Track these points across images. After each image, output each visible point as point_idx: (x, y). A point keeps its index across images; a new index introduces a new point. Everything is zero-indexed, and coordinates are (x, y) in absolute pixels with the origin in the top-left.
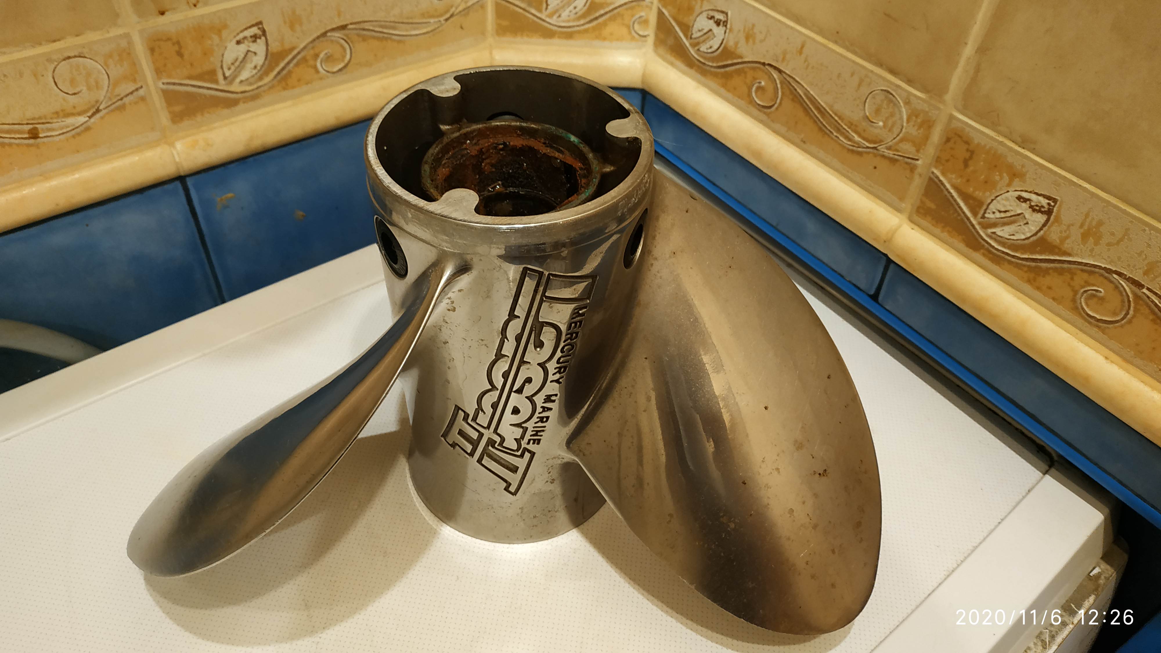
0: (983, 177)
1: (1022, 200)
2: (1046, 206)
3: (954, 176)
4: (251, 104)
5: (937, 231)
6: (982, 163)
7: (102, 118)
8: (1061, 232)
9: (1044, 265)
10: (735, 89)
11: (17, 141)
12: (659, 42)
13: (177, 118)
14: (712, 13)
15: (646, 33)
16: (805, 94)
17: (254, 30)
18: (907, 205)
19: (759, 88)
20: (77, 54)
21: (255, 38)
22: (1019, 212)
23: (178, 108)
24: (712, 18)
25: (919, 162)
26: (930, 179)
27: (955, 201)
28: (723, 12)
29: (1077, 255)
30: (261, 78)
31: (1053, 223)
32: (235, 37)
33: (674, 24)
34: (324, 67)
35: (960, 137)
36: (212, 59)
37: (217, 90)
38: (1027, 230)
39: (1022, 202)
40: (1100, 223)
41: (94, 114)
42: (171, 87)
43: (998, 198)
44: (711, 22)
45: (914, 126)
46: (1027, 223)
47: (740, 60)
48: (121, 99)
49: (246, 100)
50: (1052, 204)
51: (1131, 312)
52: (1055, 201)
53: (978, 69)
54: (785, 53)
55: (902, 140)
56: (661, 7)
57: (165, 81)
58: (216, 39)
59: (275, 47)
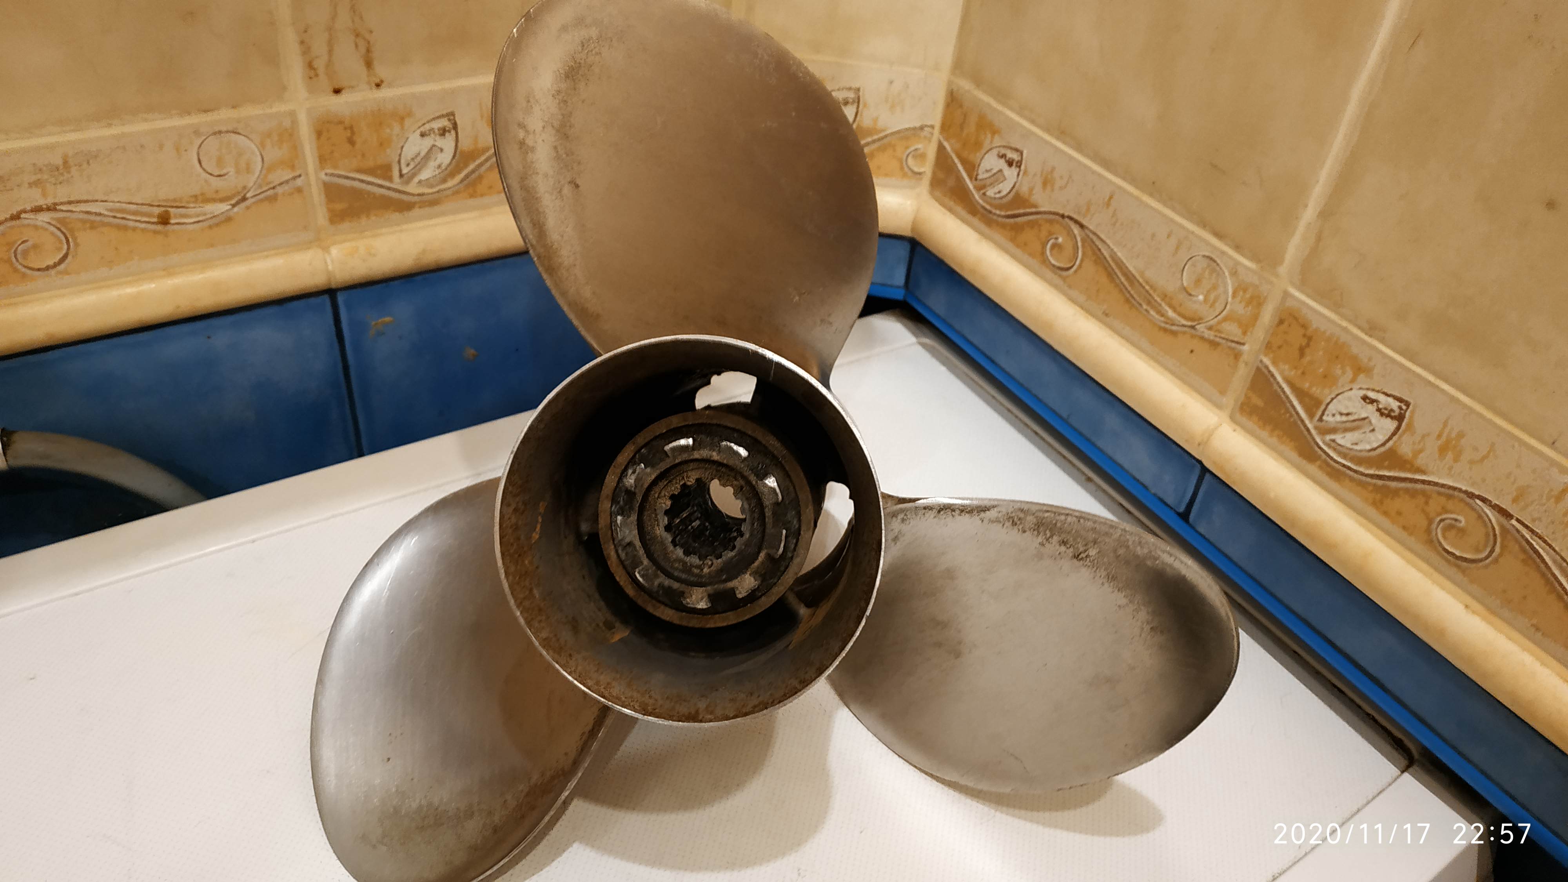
0: (1321, 370)
1: (1368, 401)
2: (1397, 411)
3: (1287, 367)
4: (427, 210)
5: (1264, 434)
6: (1321, 353)
7: (248, 208)
8: (1414, 443)
9: (1393, 484)
10: (1025, 244)
11: (143, 226)
12: (936, 183)
13: (336, 217)
14: (1003, 151)
15: (922, 170)
16: (1111, 257)
17: (445, 123)
18: (1230, 400)
19: (1054, 246)
20: (230, 128)
21: (443, 132)
22: (1364, 415)
23: (339, 206)
24: (1003, 156)
25: (1246, 348)
26: (1258, 369)
27: (1287, 397)
28: (1017, 150)
29: (1433, 473)
30: (444, 181)
31: (1404, 432)
32: (419, 127)
33: (956, 161)
35: (1296, 319)
36: (388, 151)
37: (389, 189)
38: (1373, 438)
39: (1369, 403)
40: (1461, 435)
41: (237, 203)
42: (335, 180)
43: (1340, 397)
44: (1002, 161)
45: (1241, 302)
46: (1373, 430)
47: (1033, 210)
48: (274, 188)
49: (423, 205)
50: (1404, 407)
51: (1498, 549)
52: (1408, 404)
53: (1319, 238)
54: (1089, 205)
55: (1225, 319)
56: (942, 139)
57: (329, 171)
58: (397, 129)
59: (466, 144)
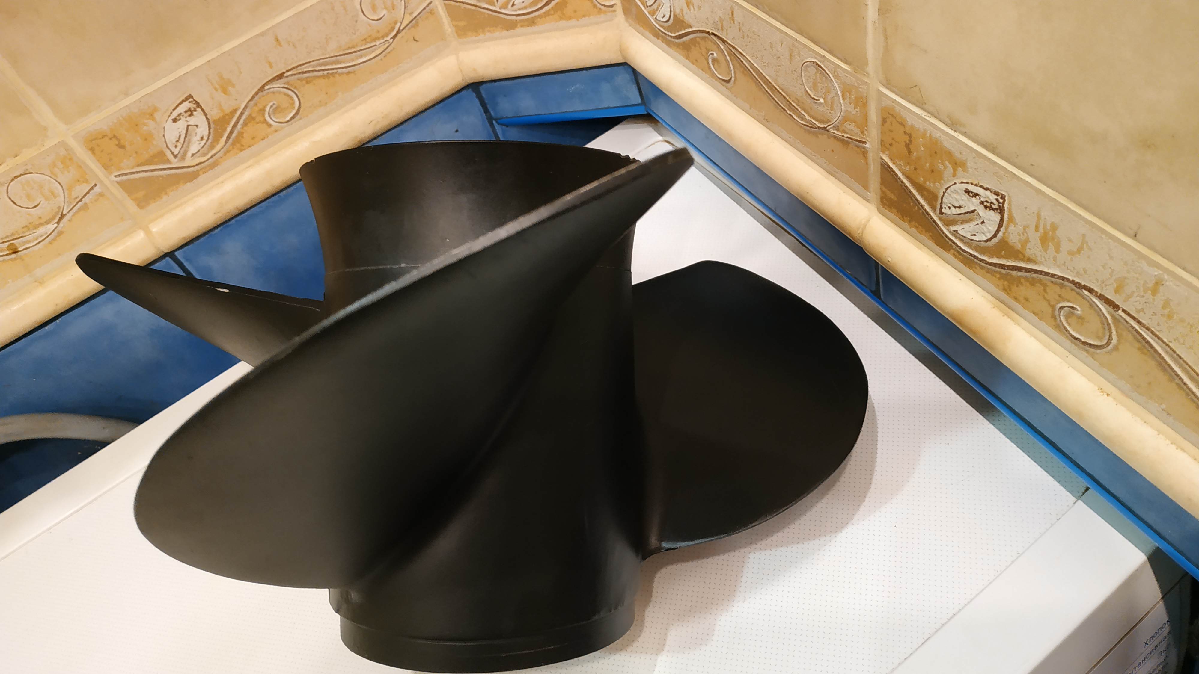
0: (928, 165)
1: (971, 194)
2: (996, 203)
3: (902, 163)
4: (211, 173)
5: (906, 225)
6: (922, 149)
7: (70, 221)
8: (1019, 234)
9: (1015, 273)
10: (696, 61)
12: (626, 12)
13: (142, 203)
15: (612, 3)
16: (752, 68)
17: (186, 105)
18: (872, 195)
19: (714, 60)
20: (22, 172)
21: (190, 112)
22: (972, 208)
23: (141, 194)
25: (867, 146)
26: (882, 166)
27: (911, 192)
29: (1042, 263)
30: (212, 147)
31: (1008, 224)
32: (169, 116)
34: (274, 119)
35: (894, 117)
36: (155, 142)
37: (172, 168)
38: (986, 230)
39: (972, 197)
40: (1054, 227)
41: (60, 219)
42: (125, 178)
43: (949, 191)
45: (850, 103)
46: (983, 222)
47: (690, 30)
48: (81, 200)
49: (205, 170)
50: (1001, 200)
51: (1114, 336)
52: (1004, 197)
53: (886, 36)
54: (721, 21)
55: (845, 120)
57: (117, 173)
58: (151, 123)
59: (214, 114)
